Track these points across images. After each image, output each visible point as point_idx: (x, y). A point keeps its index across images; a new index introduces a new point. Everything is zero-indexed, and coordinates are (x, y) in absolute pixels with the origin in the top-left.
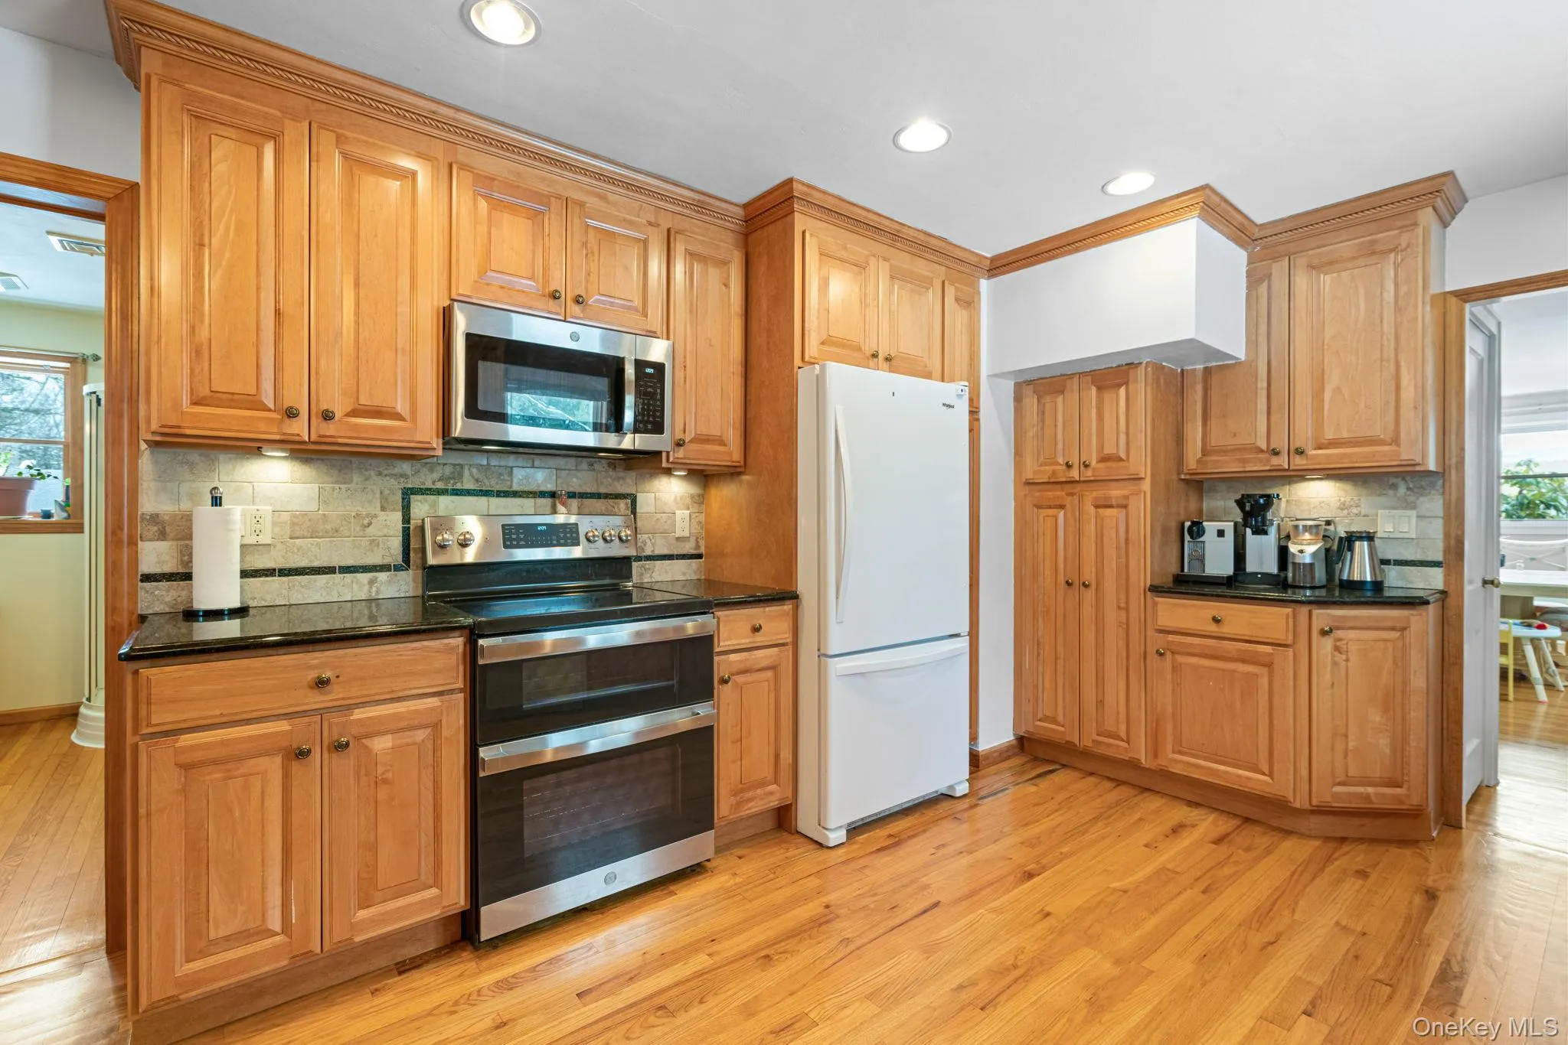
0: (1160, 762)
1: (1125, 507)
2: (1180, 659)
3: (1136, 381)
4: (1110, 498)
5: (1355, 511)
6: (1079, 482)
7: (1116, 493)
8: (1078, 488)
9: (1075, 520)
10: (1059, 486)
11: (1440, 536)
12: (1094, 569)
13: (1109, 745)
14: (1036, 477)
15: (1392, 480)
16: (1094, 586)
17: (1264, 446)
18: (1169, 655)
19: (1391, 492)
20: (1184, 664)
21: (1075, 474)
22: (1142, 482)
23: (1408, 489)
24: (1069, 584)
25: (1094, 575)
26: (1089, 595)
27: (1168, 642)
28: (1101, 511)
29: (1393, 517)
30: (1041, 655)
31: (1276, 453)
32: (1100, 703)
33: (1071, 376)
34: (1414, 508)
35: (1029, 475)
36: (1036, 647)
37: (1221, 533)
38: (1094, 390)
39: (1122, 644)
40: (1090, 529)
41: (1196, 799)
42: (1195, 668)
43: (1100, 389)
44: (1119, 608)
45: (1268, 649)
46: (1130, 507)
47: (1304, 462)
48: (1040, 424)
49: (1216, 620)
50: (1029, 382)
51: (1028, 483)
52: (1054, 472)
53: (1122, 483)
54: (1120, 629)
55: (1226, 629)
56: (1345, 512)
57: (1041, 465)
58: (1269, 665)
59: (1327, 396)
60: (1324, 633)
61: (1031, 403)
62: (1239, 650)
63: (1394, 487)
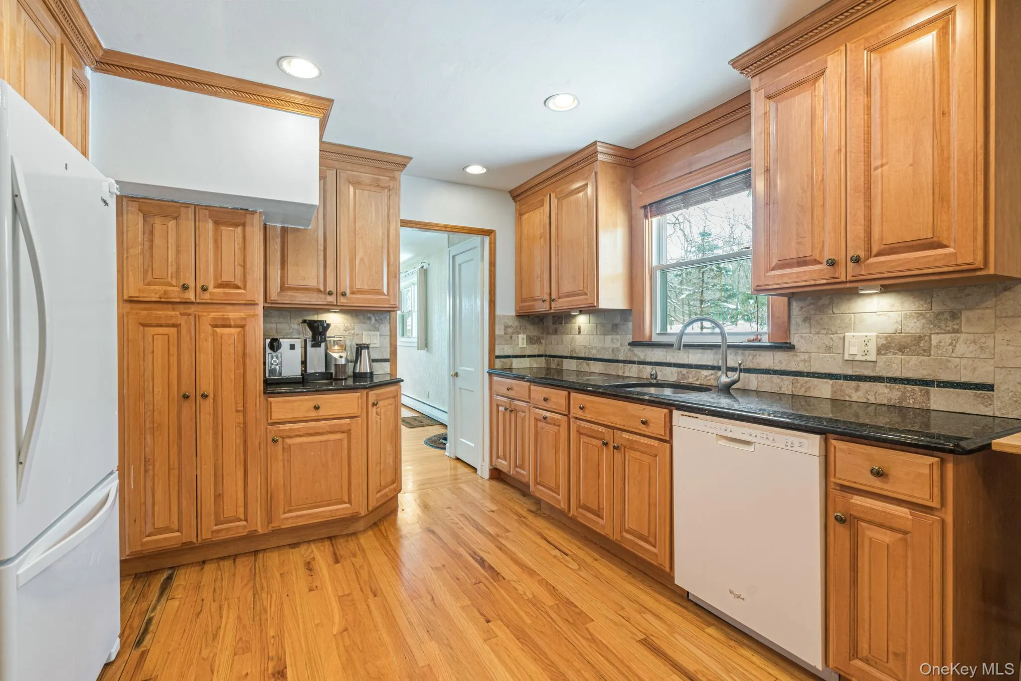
0: (274, 525)
1: (243, 327)
2: (288, 441)
3: (252, 225)
4: (229, 319)
5: (352, 332)
6: (192, 303)
7: (234, 314)
8: (193, 309)
9: (191, 339)
10: (170, 306)
11: (389, 346)
12: (211, 382)
13: (228, 529)
14: (141, 295)
15: (369, 315)
16: (211, 396)
17: (322, 289)
18: (280, 440)
19: (368, 322)
20: (293, 444)
21: (190, 295)
22: (256, 307)
23: (376, 320)
24: (186, 397)
25: (211, 387)
26: (208, 405)
27: (280, 431)
28: (218, 330)
29: (370, 335)
30: (151, 472)
31: (330, 293)
32: (219, 497)
33: (187, 205)
34: (378, 330)
35: (132, 291)
36: (142, 465)
37: (292, 347)
38: (211, 225)
39: (240, 441)
40: (207, 345)
41: (294, 541)
42: (301, 445)
43: (217, 223)
44: (237, 411)
45: (348, 421)
46: (247, 328)
47: (345, 301)
48: (147, 244)
49: (317, 408)
50: (132, 199)
51: (131, 301)
52: (166, 292)
53: (237, 307)
54: (238, 429)
55: (322, 413)
56: (348, 332)
57: (149, 284)
58: (348, 432)
59: (357, 262)
60: (374, 405)
61: (136, 221)
62: (330, 426)
63: (370, 318)
